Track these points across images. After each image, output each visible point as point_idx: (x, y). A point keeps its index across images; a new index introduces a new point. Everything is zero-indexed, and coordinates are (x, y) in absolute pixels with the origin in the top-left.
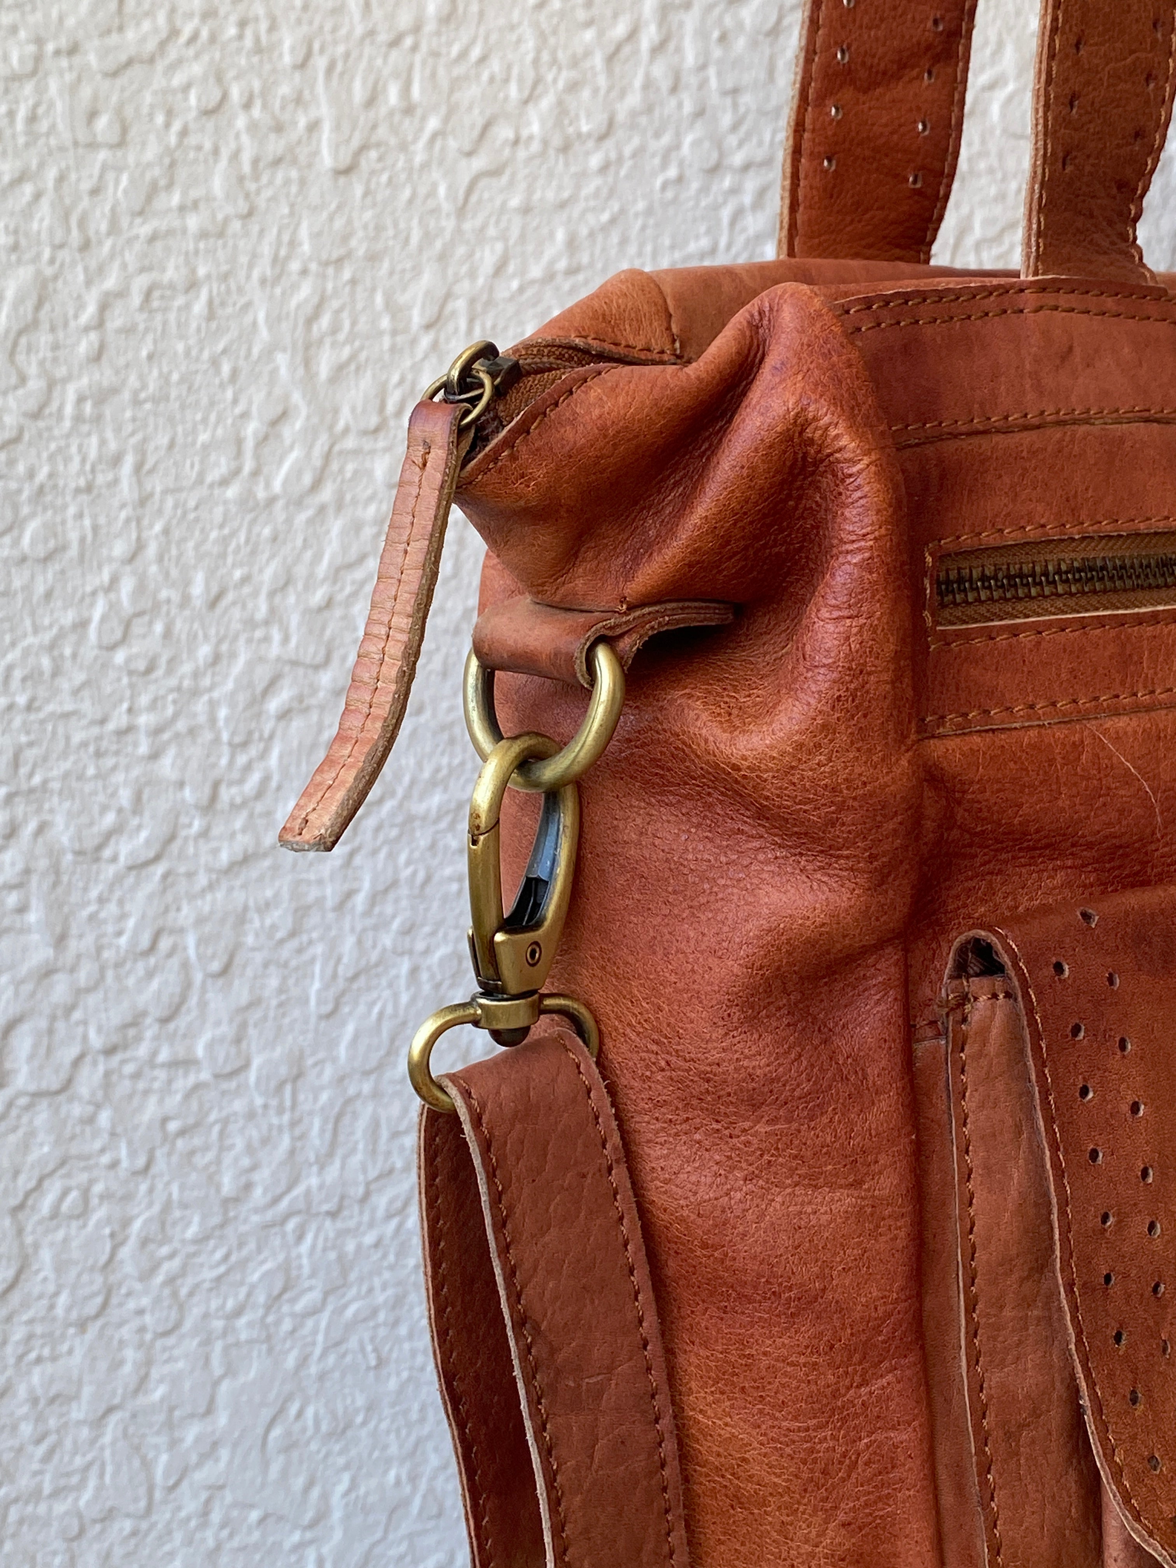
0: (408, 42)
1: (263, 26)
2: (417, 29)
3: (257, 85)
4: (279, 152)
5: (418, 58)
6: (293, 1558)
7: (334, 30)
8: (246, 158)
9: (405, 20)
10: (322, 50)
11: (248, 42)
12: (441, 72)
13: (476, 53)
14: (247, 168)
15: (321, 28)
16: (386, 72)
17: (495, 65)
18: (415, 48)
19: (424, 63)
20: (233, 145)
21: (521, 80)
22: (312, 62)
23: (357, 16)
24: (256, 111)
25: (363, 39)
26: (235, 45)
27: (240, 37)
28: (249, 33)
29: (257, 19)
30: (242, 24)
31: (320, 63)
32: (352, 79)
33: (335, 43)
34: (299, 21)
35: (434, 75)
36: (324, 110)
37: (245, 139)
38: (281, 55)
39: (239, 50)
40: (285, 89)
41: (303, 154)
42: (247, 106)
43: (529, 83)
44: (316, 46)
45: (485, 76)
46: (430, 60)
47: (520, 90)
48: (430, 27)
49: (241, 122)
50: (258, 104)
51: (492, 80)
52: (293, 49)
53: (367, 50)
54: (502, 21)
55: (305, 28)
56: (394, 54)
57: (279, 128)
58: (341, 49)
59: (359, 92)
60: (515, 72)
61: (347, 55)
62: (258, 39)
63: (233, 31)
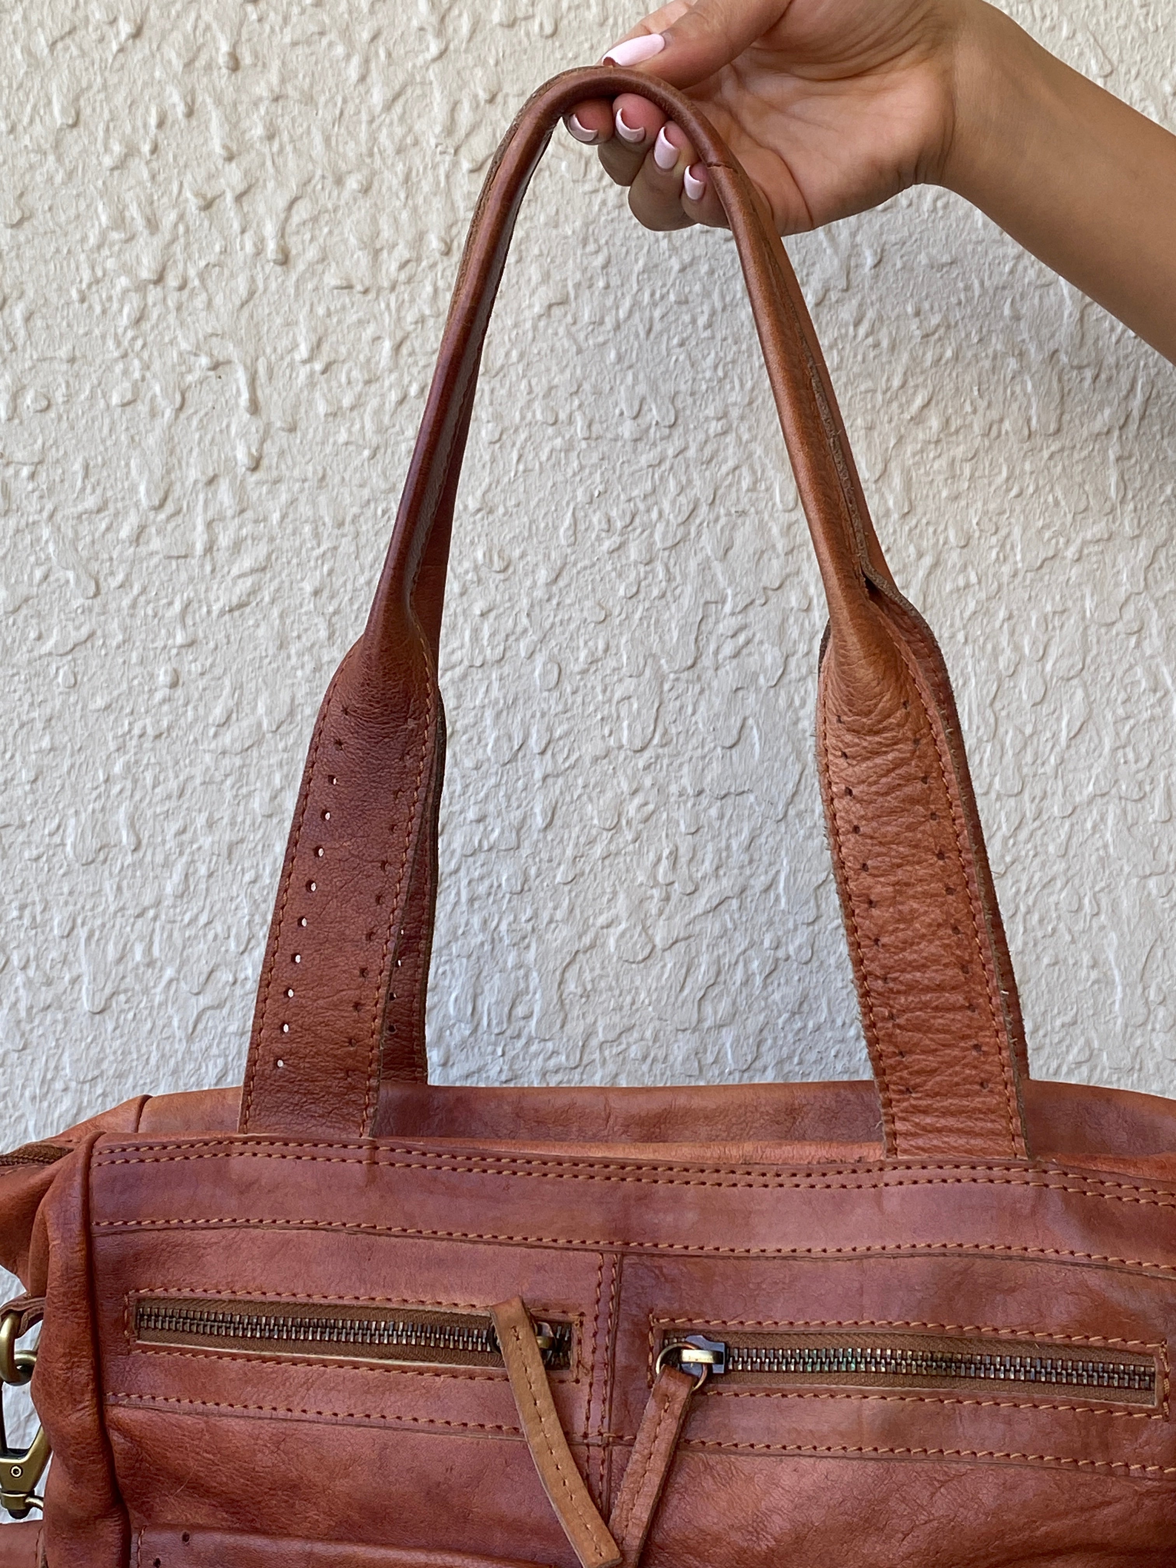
0: (151, 913)
1: (39, 908)
2: (158, 903)
3: (32, 952)
4: (49, 1001)
5: (158, 924)
7: (93, 909)
8: (22, 1006)
9: (148, 899)
10: (83, 924)
11: (26, 921)
12: (176, 934)
13: (203, 919)
14: (23, 1014)
15: (83, 908)
16: (133, 937)
17: (218, 927)
18: (155, 918)
19: (163, 928)
20: (13, 998)
21: (238, 937)
22: (75, 932)
23: (111, 898)
24: (31, 972)
25: (116, 913)
26: (16, 923)
27: (20, 917)
28: (27, 913)
29: (34, 903)
30: (22, 908)
31: (82, 933)
32: (106, 943)
33: (94, 917)
34: (66, 903)
35: (170, 936)
36: (84, 968)
37: (21, 991)
38: (52, 929)
39: (19, 927)
40: (54, 954)
41: (67, 1000)
42: (24, 968)
43: (244, 939)
44: (79, 921)
45: (210, 936)
46: (169, 926)
47: (238, 946)
48: (168, 902)
49: (19, 980)
50: (33, 965)
51: (216, 937)
52: (60, 925)
53: (119, 920)
54: (223, 895)
55: (70, 908)
56: (140, 922)
57: (49, 983)
58: (99, 922)
59: (112, 953)
60: (234, 932)
61: (103, 925)
62: (34, 918)
63: (15, 913)
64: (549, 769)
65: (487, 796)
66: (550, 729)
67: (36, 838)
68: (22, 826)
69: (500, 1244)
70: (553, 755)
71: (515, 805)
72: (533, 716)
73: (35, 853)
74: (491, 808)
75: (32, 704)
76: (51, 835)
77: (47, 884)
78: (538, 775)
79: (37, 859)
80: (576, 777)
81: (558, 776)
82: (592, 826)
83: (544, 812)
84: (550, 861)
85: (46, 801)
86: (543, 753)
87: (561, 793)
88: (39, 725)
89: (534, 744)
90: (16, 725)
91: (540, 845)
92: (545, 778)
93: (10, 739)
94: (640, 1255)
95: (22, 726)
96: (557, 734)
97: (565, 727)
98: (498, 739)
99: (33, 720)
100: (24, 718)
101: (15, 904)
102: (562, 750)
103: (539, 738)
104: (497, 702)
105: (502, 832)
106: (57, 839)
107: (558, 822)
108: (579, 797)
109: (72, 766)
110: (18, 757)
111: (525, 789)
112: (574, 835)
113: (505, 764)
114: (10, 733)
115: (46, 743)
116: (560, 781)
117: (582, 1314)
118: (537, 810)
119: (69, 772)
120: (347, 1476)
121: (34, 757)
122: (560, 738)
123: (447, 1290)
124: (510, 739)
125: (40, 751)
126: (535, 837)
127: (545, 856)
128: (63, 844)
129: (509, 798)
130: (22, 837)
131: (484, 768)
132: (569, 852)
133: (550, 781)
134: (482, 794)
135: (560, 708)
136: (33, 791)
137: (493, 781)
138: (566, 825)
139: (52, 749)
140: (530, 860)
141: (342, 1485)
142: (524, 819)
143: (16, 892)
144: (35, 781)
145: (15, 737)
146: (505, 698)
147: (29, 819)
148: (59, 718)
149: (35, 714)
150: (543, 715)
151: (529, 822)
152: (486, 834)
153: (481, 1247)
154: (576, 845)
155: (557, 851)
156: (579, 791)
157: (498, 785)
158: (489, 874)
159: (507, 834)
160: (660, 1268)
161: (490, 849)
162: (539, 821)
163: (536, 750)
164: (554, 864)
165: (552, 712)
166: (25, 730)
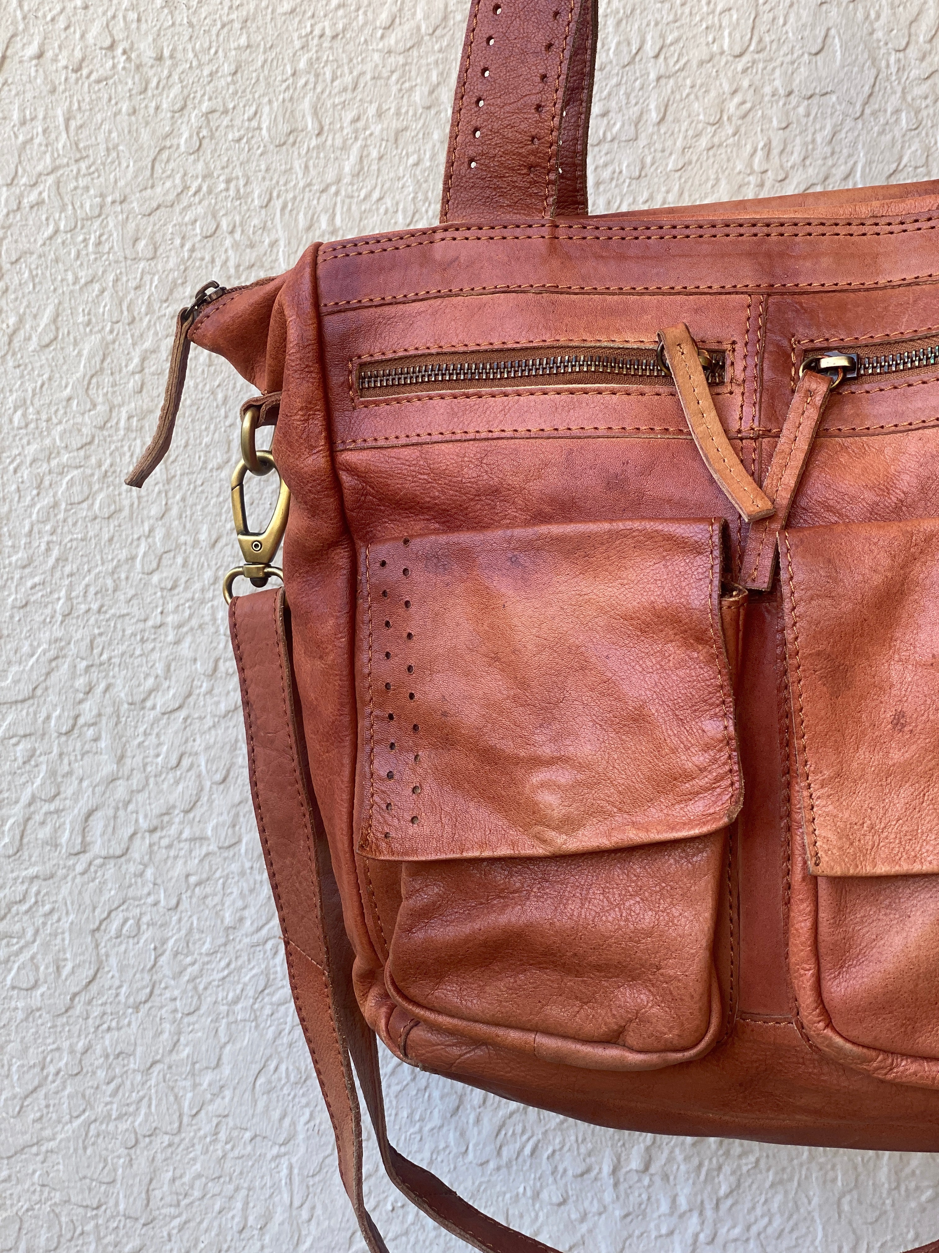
0: (333, 189)
1: (242, 182)
2: (338, 181)
3: (237, 218)
4: (253, 261)
5: (339, 199)
6: (273, 1165)
7: (285, 184)
8: (231, 264)
9: (330, 176)
10: (278, 196)
11: (232, 193)
12: (354, 207)
13: (376, 195)
14: (232, 271)
15: (278, 182)
16: (319, 209)
17: (388, 202)
18: (337, 193)
19: (343, 202)
20: (223, 257)
21: (405, 211)
22: (272, 203)
23: (300, 175)
24: (237, 236)
25: (304, 188)
26: (224, 194)
27: (227, 189)
28: (232, 185)
29: (237, 178)
30: (228, 181)
31: (277, 204)
32: (298, 214)
33: (287, 191)
34: (264, 179)
35: (349, 209)
36: (281, 234)
37: (230, 252)
38: (253, 201)
39: (226, 198)
40: (256, 221)
41: (267, 260)
42: (232, 232)
43: (410, 213)
44: (275, 194)
45: (382, 211)
46: (347, 201)
47: (405, 218)
48: (347, 180)
49: (228, 242)
50: (239, 230)
51: (386, 212)
52: (260, 196)
53: (307, 195)
54: (392, 175)
55: (267, 183)
56: (324, 196)
57: (252, 246)
58: (291, 195)
59: (302, 222)
60: (401, 207)
61: (295, 198)
62: (238, 191)
63: (222, 186)
64: (662, 71)
65: (610, 94)
66: (663, 36)
67: (238, 122)
68: (226, 112)
69: (664, 294)
70: (666, 59)
71: (634, 102)
72: (648, 25)
73: (237, 135)
74: (613, 104)
75: (231, 7)
76: (250, 120)
77: (248, 161)
78: (653, 76)
79: (239, 140)
80: (684, 79)
81: (669, 77)
82: (699, 122)
83: (658, 108)
84: (663, 151)
85: (244, 91)
86: (657, 57)
87: (672, 92)
88: (237, 25)
89: (650, 49)
90: (219, 26)
91: (655, 137)
92: (658, 79)
93: (214, 37)
94: (783, 294)
95: (223, 26)
96: (668, 41)
97: (676, 34)
98: (619, 44)
99: (232, 21)
100: (225, 19)
101: (222, 178)
102: (672, 55)
103: (654, 43)
104: (618, 12)
105: (623, 125)
106: (254, 124)
107: (670, 118)
108: (688, 95)
109: (265, 61)
110: (220, 53)
111: (642, 88)
112: (683, 129)
113: (624, 67)
114: (214, 31)
115: (243, 41)
116: (672, 81)
117: (734, 343)
118: (652, 106)
119: (263, 66)
120: (539, 477)
121: (233, 53)
122: (672, 44)
123: (618, 331)
124: (629, 44)
125: (238, 48)
126: (650, 130)
127: (658, 146)
128: (259, 128)
129: (628, 96)
130: (226, 121)
131: (607, 69)
132: (679, 144)
133: (663, 81)
134: (605, 93)
135: (671, 18)
136: (234, 82)
137: (614, 81)
138: (677, 120)
139: (248, 46)
140: (646, 150)
141: (535, 486)
142: (642, 113)
143: (223, 168)
144: (235, 73)
145: (218, 35)
146: (624, 8)
147: (231, 106)
148: (254, 19)
149: (234, 16)
150: (657, 24)
151: (645, 118)
152: (609, 127)
153: (647, 298)
154: (685, 137)
155: (669, 143)
156: (687, 91)
157: (619, 85)
158: (612, 161)
159: (626, 127)
160: (801, 304)
161: (612, 140)
162: (654, 116)
163: (651, 54)
164: (667, 153)
165: (665, 21)
166: (226, 30)
